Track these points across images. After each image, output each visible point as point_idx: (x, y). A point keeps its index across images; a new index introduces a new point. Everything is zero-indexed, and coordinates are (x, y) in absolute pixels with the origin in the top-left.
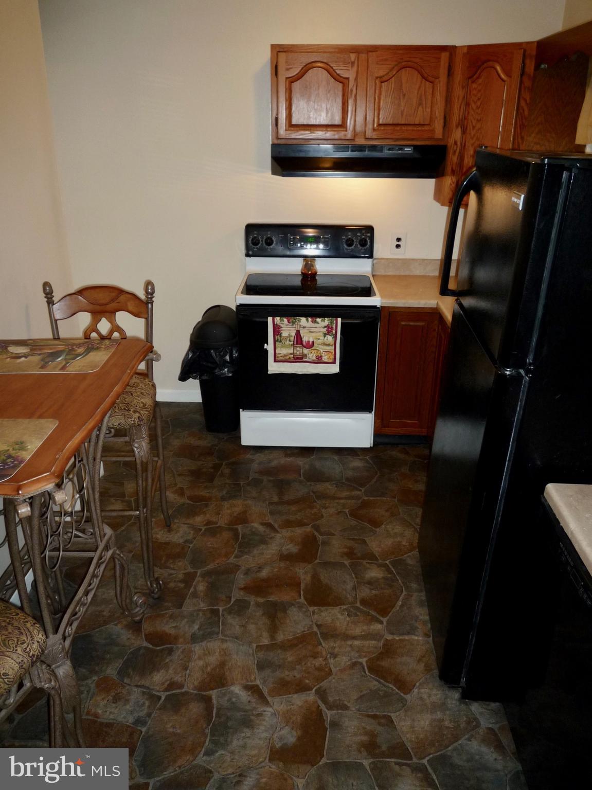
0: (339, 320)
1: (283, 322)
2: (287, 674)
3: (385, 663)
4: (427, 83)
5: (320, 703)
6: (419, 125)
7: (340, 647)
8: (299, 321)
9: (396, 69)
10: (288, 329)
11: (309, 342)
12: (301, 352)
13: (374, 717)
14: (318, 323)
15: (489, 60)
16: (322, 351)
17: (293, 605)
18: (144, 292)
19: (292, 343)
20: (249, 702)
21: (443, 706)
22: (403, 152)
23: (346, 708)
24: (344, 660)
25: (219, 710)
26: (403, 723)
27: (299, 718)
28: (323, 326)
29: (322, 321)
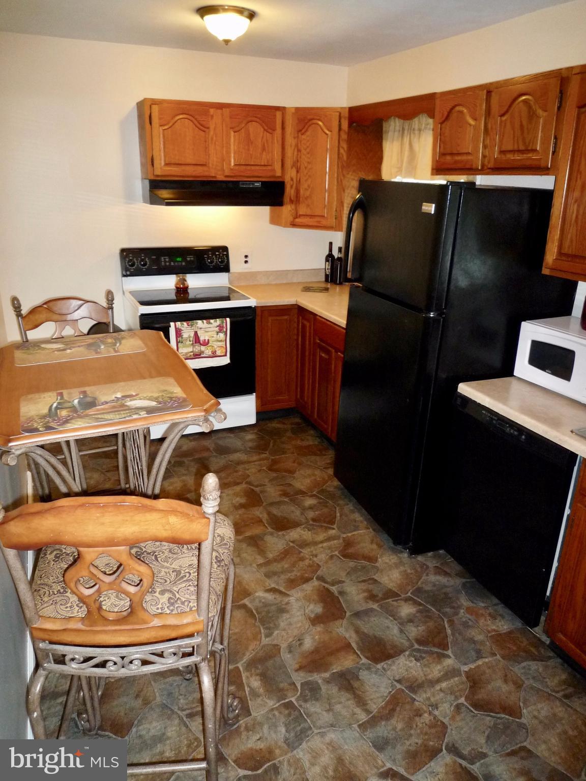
0: (228, 320)
1: (183, 326)
2: (291, 575)
3: (351, 550)
4: (268, 134)
5: (323, 584)
6: (265, 165)
7: (316, 550)
8: (197, 323)
9: (245, 122)
10: (187, 330)
11: (205, 340)
12: (199, 349)
13: (364, 581)
14: (212, 324)
15: (314, 119)
16: (216, 346)
17: (265, 534)
18: (105, 300)
19: (192, 342)
20: (275, 598)
21: (401, 563)
22: (253, 186)
23: (343, 582)
24: (323, 557)
25: (257, 610)
26: (383, 579)
27: (316, 597)
28: (216, 326)
29: (214, 322)
